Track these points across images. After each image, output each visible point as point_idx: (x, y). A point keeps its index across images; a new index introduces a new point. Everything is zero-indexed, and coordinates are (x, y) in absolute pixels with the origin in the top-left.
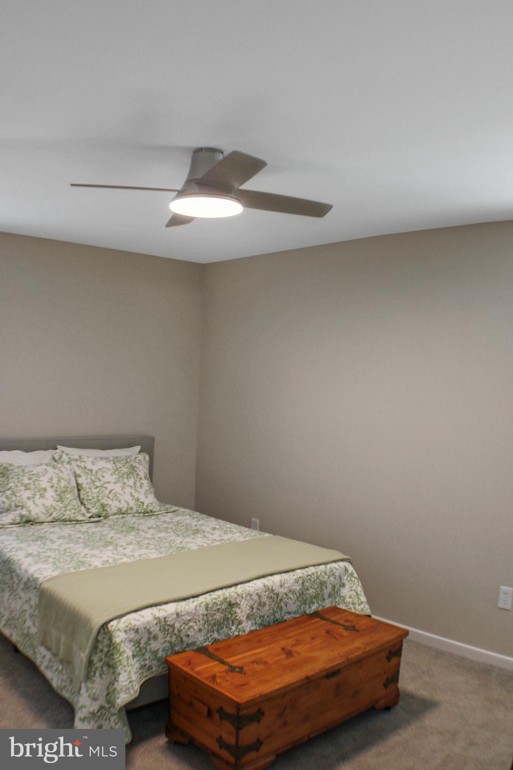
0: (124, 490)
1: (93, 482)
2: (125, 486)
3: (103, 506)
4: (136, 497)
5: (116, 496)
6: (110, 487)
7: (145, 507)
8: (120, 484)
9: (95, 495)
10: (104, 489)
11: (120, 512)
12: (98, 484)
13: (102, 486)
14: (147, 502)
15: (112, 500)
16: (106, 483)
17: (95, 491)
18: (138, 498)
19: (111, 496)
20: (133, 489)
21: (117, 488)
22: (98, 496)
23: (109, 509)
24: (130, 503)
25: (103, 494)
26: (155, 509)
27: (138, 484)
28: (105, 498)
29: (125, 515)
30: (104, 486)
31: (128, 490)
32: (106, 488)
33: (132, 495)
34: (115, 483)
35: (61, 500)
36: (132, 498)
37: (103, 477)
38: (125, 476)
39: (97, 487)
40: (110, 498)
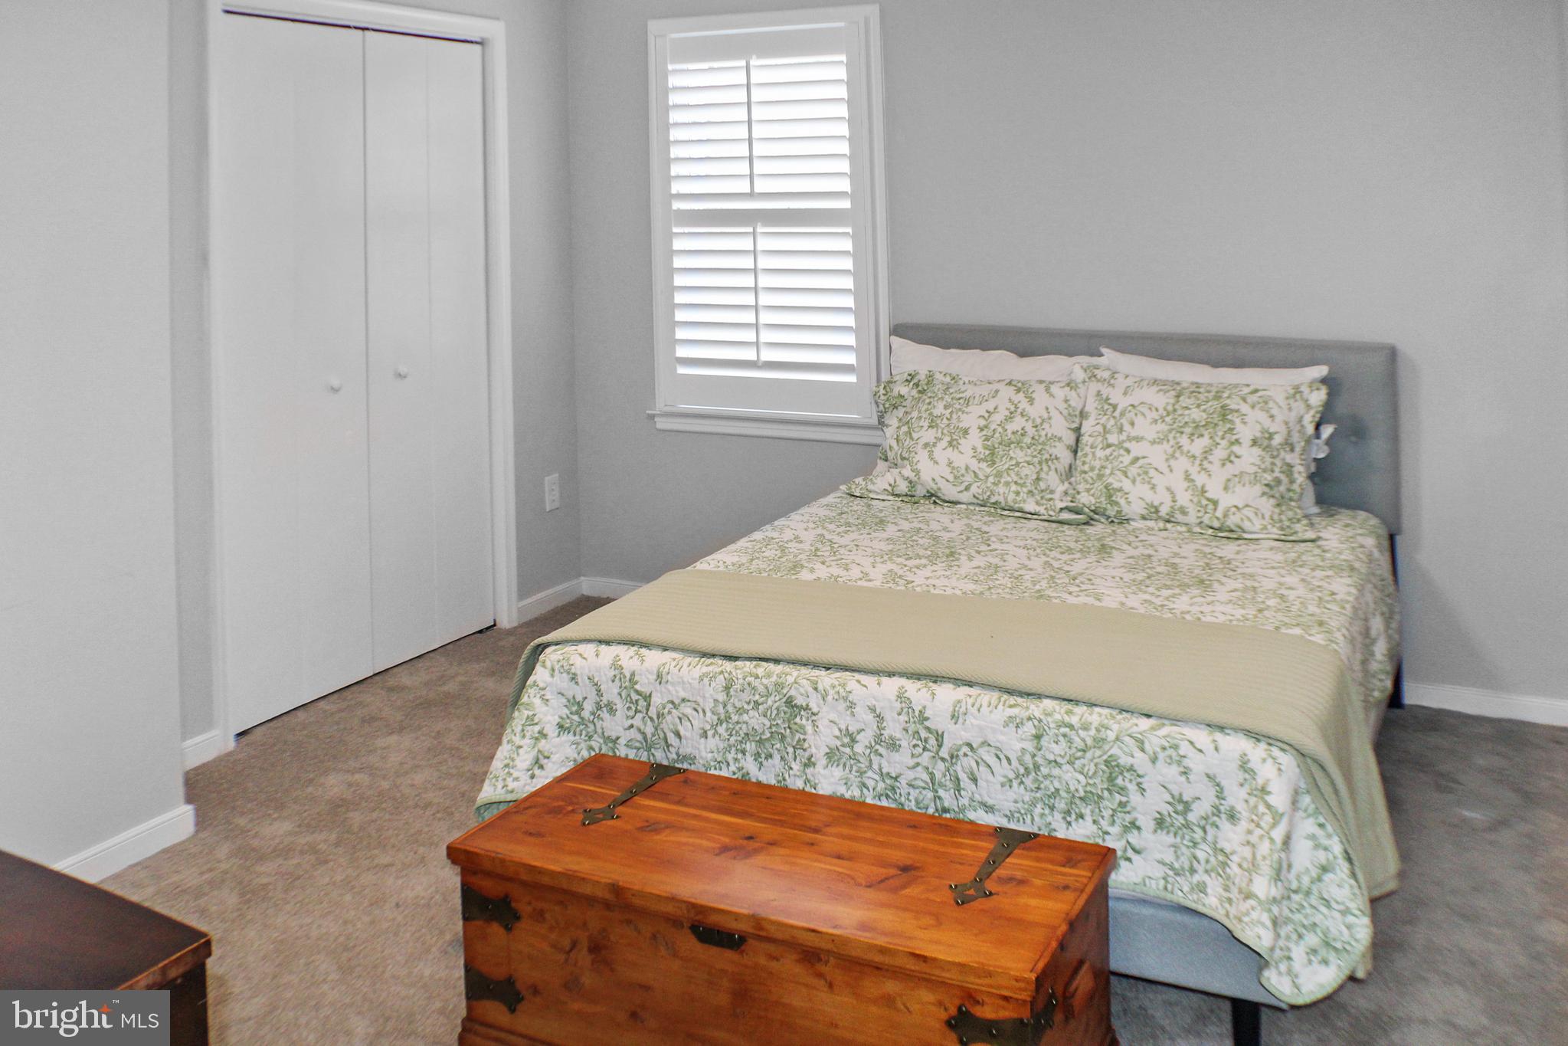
0: (1172, 462)
1: (1106, 431)
2: (1177, 454)
3: (1110, 493)
4: (1199, 484)
5: (1146, 473)
6: (1136, 449)
7: (1219, 513)
8: (1166, 446)
9: (1097, 464)
10: (1122, 452)
11: (1153, 512)
12: (1113, 438)
13: (1120, 445)
14: (1226, 501)
15: (1134, 481)
16: (1130, 439)
17: (1100, 453)
18: (1203, 487)
19: (1133, 471)
20: (1197, 462)
21: (1156, 455)
22: (1103, 467)
23: (1122, 502)
24: (1178, 498)
25: (1116, 463)
26: (1247, 525)
27: (1220, 453)
28: (1118, 472)
29: (1169, 526)
30: (1127, 445)
31: (1182, 464)
32: (1128, 451)
33: (1188, 477)
34: (1153, 443)
35: (991, 459)
36: (1186, 484)
37: (1132, 424)
38: (1188, 430)
39: (1109, 446)
40: (1129, 475)
